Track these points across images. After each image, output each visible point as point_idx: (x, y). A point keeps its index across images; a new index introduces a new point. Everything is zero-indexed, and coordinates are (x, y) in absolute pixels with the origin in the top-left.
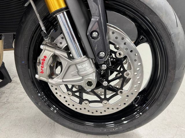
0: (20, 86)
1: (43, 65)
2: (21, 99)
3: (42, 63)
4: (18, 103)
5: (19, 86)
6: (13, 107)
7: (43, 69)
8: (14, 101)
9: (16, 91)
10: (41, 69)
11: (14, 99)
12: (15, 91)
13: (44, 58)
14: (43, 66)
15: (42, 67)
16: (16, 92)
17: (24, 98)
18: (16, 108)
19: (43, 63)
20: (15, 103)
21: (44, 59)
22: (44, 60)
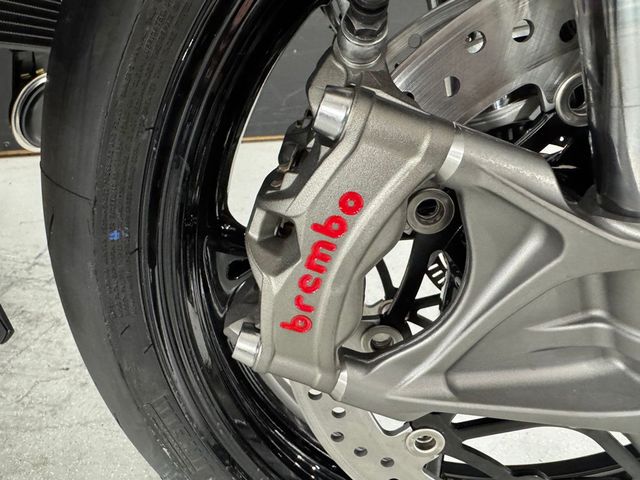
0: (41, 334)
1: (320, 269)
2: (55, 409)
3: (315, 254)
4: (40, 429)
5: (36, 333)
6: (19, 455)
7: (308, 299)
8: (22, 418)
9: (26, 359)
10: (298, 300)
11: (16, 409)
12: (18, 361)
13: (339, 213)
14: (315, 275)
15: (309, 286)
16: (24, 368)
17: (70, 395)
18: (35, 466)
19: (323, 251)
20: (28, 434)
21: (334, 219)
22: (335, 226)
